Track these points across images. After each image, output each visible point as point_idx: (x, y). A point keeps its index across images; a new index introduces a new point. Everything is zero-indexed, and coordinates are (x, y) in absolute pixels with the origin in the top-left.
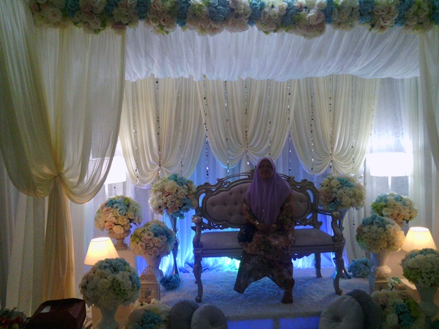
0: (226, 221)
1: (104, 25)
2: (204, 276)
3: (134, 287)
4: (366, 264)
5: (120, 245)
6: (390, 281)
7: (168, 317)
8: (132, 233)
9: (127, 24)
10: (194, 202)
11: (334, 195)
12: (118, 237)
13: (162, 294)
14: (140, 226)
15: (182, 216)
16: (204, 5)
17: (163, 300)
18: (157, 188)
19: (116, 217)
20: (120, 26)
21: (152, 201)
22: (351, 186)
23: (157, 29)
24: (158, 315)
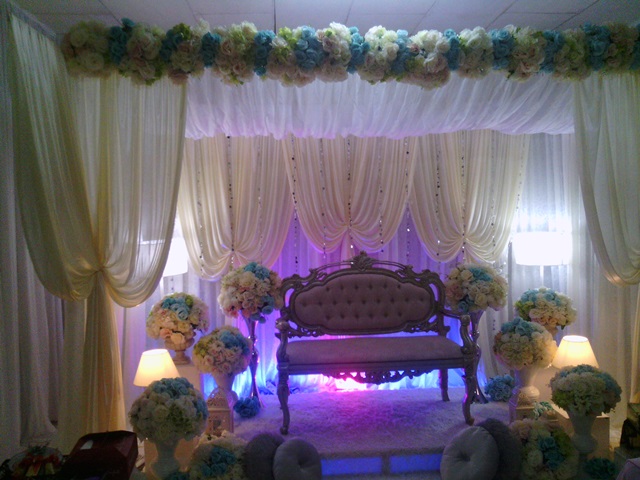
0: (322, 326)
1: (159, 74)
2: (292, 399)
3: (200, 416)
4: (508, 383)
5: (181, 359)
6: (537, 407)
7: (244, 454)
8: (196, 342)
9: (189, 72)
10: (279, 301)
11: (465, 291)
12: (178, 348)
13: (235, 424)
14: (206, 334)
15: (262, 320)
16: (289, 48)
17: (237, 431)
18: (229, 283)
19: (176, 323)
20: (179, 75)
21: (223, 300)
22: (487, 279)
23: (229, 78)
24: (231, 452)
